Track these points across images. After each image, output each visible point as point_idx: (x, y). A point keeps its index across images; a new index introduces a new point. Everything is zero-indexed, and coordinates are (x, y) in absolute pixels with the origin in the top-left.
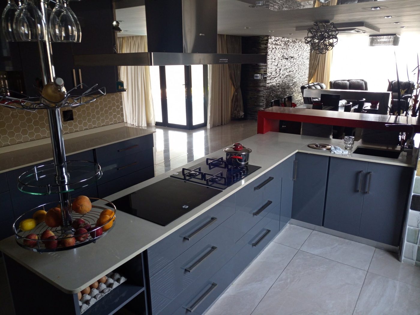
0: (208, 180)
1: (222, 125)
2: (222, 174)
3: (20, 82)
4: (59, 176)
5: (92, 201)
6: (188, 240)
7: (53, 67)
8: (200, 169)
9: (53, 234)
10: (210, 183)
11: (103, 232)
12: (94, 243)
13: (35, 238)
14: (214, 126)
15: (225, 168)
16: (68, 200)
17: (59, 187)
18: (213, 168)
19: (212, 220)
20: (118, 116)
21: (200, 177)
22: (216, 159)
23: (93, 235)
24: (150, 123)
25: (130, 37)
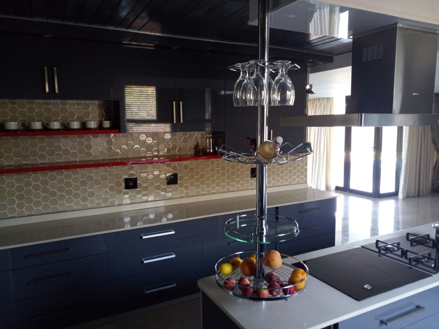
0: (412, 260)
1: (419, 195)
2: (429, 255)
3: (221, 141)
4: (259, 227)
5: (283, 257)
6: (386, 324)
7: (267, 127)
8: (399, 244)
9: (248, 282)
10: (414, 263)
11: (295, 292)
12: (286, 300)
13: (233, 282)
14: (407, 197)
15: (433, 247)
16: (264, 253)
17: (258, 237)
18: (415, 245)
19: (417, 309)
20: (301, 176)
21: (399, 253)
22: (420, 235)
23: (285, 292)
24: (330, 187)
25: (316, 99)
